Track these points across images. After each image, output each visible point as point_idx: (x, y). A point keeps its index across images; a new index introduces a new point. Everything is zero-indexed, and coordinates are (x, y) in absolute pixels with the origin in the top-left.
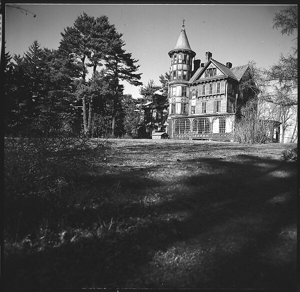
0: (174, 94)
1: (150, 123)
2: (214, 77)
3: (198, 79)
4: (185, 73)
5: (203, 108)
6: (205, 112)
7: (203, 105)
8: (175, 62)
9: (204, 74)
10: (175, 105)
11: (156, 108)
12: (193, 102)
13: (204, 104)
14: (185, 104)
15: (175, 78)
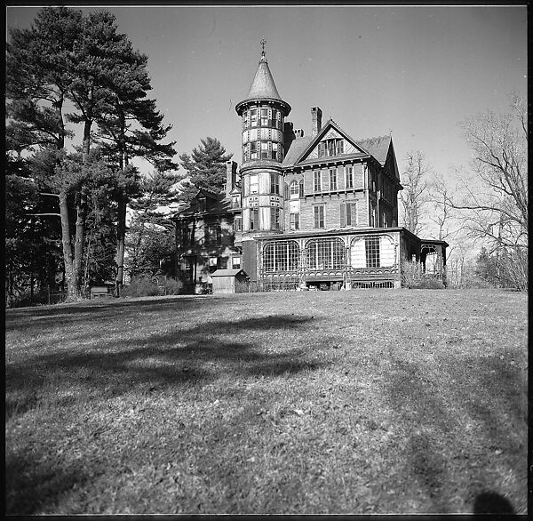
0: (254, 188)
1: (190, 252)
2: (338, 157)
3: (303, 159)
4: (275, 146)
5: (316, 218)
6: (322, 225)
7: (316, 212)
8: (254, 124)
9: (316, 151)
10: (256, 212)
11: (205, 218)
12: (294, 205)
13: (319, 211)
14: (278, 210)
15: (254, 156)
